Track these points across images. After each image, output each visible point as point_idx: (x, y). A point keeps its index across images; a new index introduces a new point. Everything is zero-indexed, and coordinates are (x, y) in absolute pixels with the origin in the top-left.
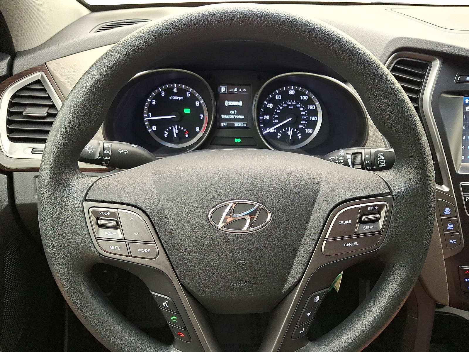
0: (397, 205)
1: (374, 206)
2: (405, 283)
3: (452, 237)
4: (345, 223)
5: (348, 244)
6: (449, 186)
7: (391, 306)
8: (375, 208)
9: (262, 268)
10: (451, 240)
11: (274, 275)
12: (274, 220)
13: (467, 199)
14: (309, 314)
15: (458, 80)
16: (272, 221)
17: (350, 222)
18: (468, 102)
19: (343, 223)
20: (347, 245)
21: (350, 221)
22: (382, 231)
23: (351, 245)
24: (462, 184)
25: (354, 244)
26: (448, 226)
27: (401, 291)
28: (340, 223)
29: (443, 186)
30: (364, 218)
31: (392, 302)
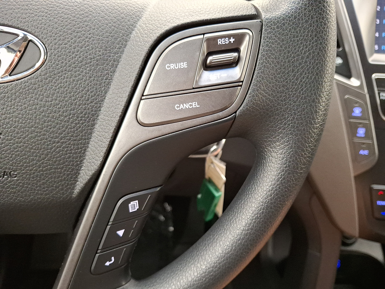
0: (269, 35)
1: (229, 36)
2: (284, 179)
4: (176, 66)
5: (181, 105)
7: (261, 219)
8: (230, 40)
9: (32, 148)
11: (55, 162)
12: (51, 62)
14: (121, 233)
16: (47, 64)
17: (185, 65)
19: (173, 67)
20: (181, 107)
21: (185, 63)
22: (242, 82)
23: (188, 108)
25: (192, 105)
27: (277, 191)
28: (168, 67)
30: (210, 58)
31: (263, 212)
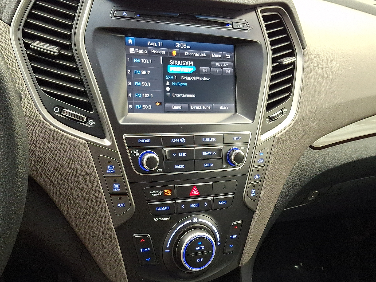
3: (119, 199)
6: (111, 139)
10: (119, 204)
13: (133, 153)
15: (114, 15)
18: (131, 43)
24: (125, 136)
26: (114, 187)
29: (105, 140)
